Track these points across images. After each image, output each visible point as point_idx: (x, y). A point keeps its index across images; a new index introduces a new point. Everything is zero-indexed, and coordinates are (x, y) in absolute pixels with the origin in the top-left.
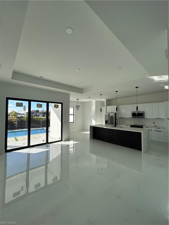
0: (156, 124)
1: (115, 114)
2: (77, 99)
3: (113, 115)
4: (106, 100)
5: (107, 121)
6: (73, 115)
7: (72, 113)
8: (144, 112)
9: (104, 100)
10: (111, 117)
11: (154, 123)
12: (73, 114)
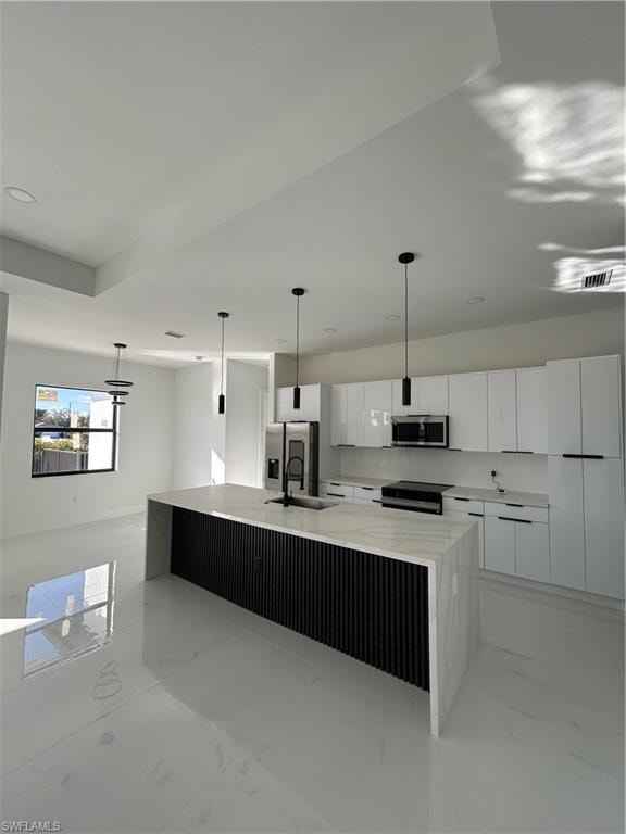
0: (502, 482)
1: (315, 426)
2: (117, 345)
3: (303, 433)
4: (276, 354)
5: (277, 461)
6: (111, 434)
7: (105, 422)
8: (447, 417)
9: (268, 357)
10: (291, 441)
11: (494, 474)
12: (110, 426)
